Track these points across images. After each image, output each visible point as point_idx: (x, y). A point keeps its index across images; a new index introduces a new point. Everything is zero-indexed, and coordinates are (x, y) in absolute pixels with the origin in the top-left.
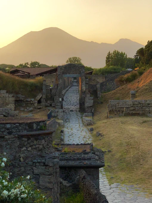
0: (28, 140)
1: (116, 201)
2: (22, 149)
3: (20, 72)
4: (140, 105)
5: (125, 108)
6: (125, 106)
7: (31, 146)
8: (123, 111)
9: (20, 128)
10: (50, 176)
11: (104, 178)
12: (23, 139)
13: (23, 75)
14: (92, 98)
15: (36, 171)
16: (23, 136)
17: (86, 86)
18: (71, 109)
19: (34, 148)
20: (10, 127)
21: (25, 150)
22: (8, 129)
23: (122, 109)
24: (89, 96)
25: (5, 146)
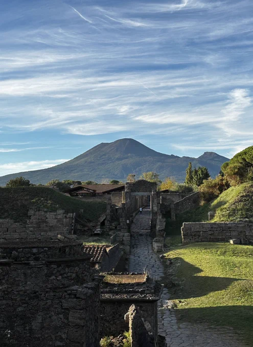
0: (58, 267)
1: (183, 345)
2: (51, 278)
3: (84, 189)
4: (219, 229)
5: (201, 232)
6: (202, 230)
7: (61, 275)
8: (199, 236)
9: (49, 253)
10: (82, 311)
11: (172, 316)
12: (52, 266)
13: (87, 193)
14: (164, 219)
15: (65, 305)
16: (51, 263)
17: (157, 206)
18: (140, 233)
19: (66, 277)
20: (37, 251)
21: (54, 279)
22: (34, 254)
23: (198, 233)
24: (161, 217)
25: (29, 274)
